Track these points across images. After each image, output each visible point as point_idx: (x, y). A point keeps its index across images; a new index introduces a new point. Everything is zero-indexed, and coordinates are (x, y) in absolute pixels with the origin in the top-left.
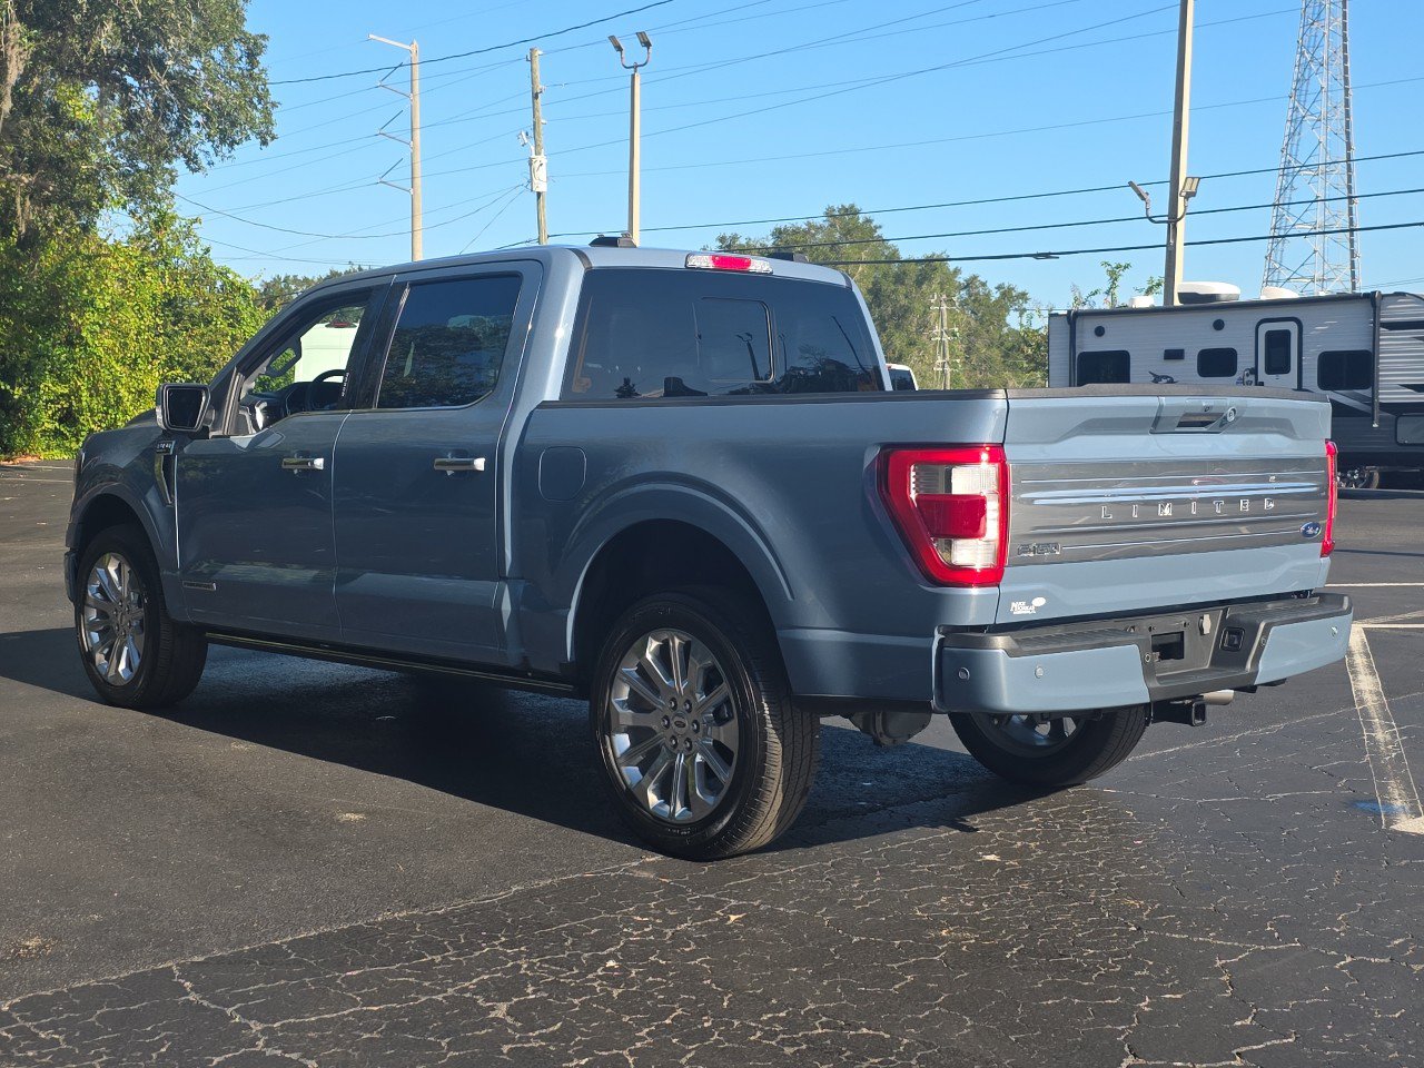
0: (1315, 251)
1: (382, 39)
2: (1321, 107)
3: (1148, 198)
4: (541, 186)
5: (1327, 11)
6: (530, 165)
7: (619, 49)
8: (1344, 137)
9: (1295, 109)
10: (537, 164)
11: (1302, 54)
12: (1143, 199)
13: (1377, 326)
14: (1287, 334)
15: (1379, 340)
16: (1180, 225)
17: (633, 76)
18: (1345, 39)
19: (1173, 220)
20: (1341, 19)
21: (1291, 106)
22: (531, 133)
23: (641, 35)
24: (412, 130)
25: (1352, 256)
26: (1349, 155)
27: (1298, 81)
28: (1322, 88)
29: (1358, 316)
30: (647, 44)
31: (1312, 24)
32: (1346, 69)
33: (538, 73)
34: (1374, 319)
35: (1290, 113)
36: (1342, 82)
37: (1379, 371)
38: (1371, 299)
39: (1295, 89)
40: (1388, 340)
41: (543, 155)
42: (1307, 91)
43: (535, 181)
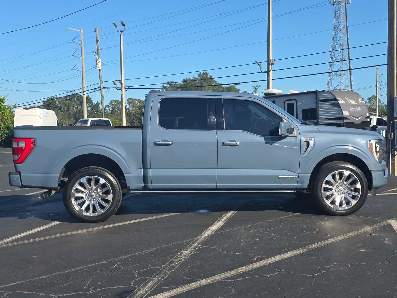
0: (341, 82)
1: (72, 29)
2: (341, 42)
3: (261, 66)
4: (100, 68)
5: (341, 15)
6: (96, 61)
7: (116, 27)
9: (334, 43)
10: (98, 61)
11: (335, 27)
12: (260, 66)
13: (318, 101)
14: (293, 104)
15: (318, 105)
16: (271, 73)
17: (120, 34)
18: (347, 23)
19: (268, 72)
20: (345, 17)
21: (333, 42)
22: (97, 53)
23: (122, 22)
24: (82, 54)
25: (351, 83)
27: (334, 35)
28: (341, 37)
29: (312, 98)
30: (124, 25)
31: (337, 19)
32: (347, 31)
33: (98, 35)
34: (317, 98)
35: (332, 44)
36: (346, 35)
37: (319, 114)
38: (315, 93)
39: (334, 37)
40: (322, 105)
41: (100, 59)
42: (337, 38)
43: (98, 66)
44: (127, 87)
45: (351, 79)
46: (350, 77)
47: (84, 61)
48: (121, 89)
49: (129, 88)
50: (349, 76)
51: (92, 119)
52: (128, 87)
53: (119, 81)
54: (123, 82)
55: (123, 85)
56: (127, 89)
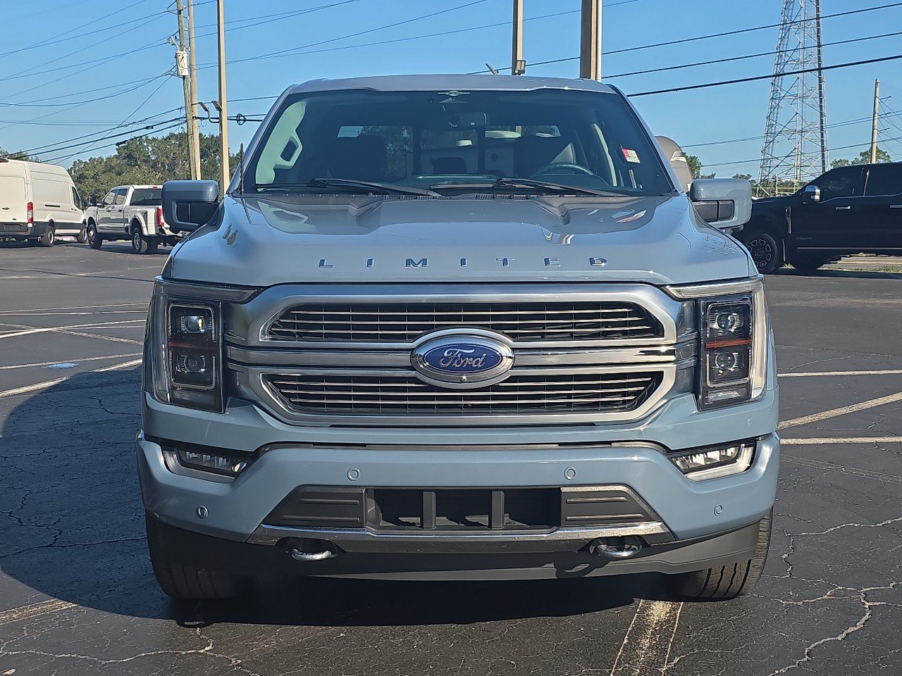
4: (186, 73)
6: (176, 57)
8: (816, 39)
10: (181, 57)
25: (821, 116)
26: (819, 43)
28: (802, 7)
39: (785, 8)
41: (184, 52)
42: (793, 9)
43: (180, 68)
44: (242, 118)
45: (821, 107)
46: (821, 102)
47: (194, 55)
48: (220, 122)
49: (245, 120)
50: (818, 100)
51: (137, 187)
52: (244, 117)
53: (214, 102)
54: (224, 108)
55: (223, 111)
56: (242, 122)
